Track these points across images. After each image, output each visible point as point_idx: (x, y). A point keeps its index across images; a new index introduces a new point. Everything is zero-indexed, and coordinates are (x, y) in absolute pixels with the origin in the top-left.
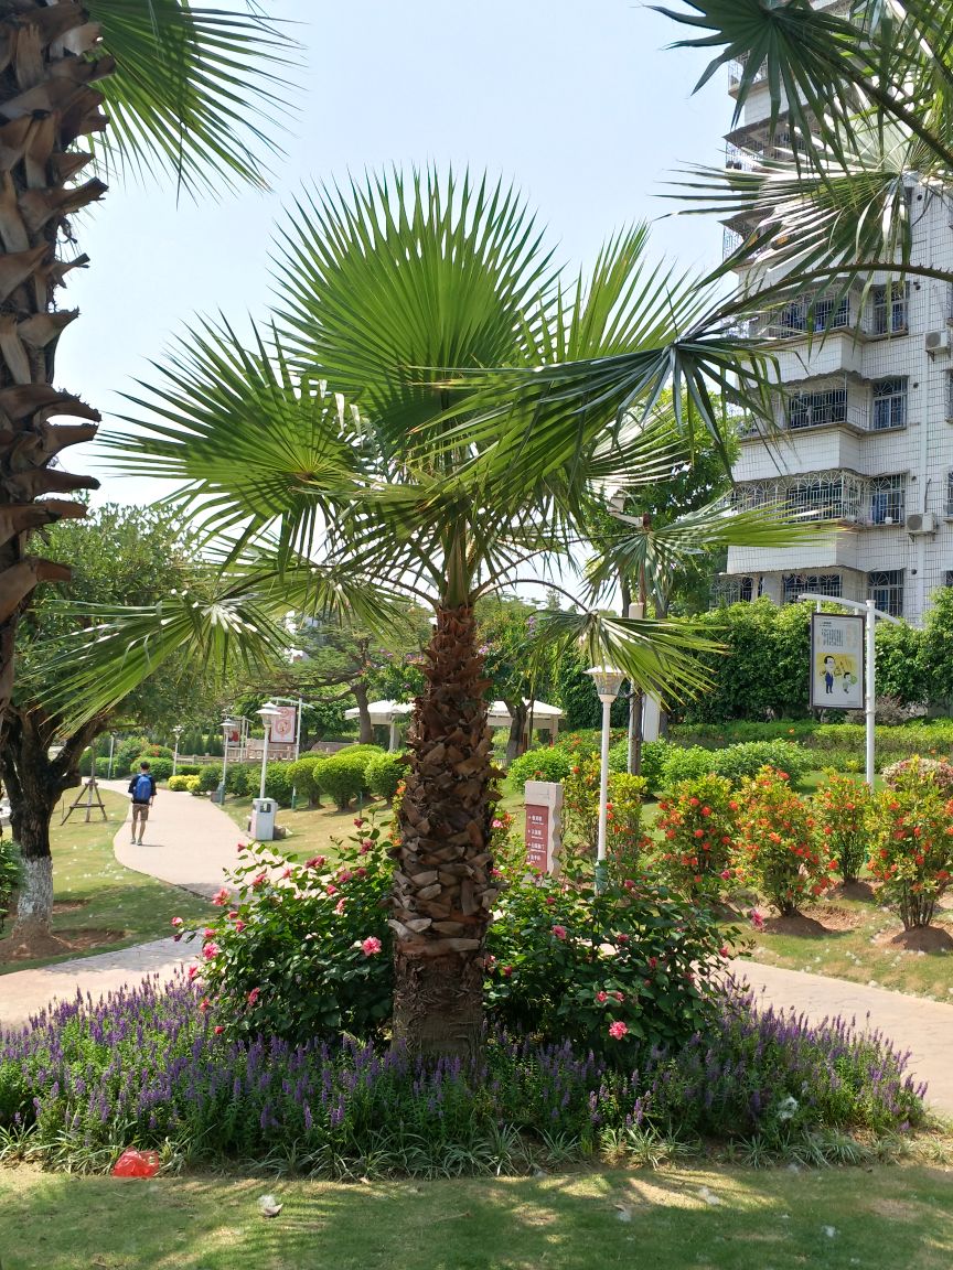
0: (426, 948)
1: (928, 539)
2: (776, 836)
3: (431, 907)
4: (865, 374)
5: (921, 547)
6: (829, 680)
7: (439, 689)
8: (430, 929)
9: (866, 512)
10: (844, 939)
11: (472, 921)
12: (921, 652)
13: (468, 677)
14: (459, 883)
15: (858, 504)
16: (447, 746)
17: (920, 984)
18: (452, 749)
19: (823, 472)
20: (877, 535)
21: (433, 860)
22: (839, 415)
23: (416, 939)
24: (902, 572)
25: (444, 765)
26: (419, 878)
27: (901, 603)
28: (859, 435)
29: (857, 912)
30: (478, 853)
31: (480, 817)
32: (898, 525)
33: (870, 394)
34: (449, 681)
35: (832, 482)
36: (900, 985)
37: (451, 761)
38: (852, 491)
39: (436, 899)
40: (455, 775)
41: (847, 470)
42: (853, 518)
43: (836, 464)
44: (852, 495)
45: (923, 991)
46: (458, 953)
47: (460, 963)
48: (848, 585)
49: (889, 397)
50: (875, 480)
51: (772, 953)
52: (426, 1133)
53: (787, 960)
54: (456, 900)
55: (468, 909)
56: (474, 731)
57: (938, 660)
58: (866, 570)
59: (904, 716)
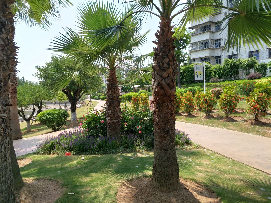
0: (110, 122)
2: (186, 102)
3: (110, 116)
4: (213, 21)
5: (224, 51)
6: (197, 76)
7: (110, 83)
8: (110, 119)
9: (214, 46)
10: (197, 118)
11: (117, 117)
12: (222, 70)
13: (114, 81)
14: (114, 112)
15: (213, 45)
16: (111, 92)
17: (206, 124)
18: (112, 92)
19: (206, 40)
20: (216, 50)
21: (110, 109)
22: (209, 29)
23: (109, 120)
24: (220, 56)
25: (111, 95)
26: (109, 112)
27: (220, 61)
28: (213, 32)
29: (201, 113)
30: (117, 107)
31: (117, 102)
32: (220, 48)
33: (214, 25)
34: (111, 82)
35: (208, 41)
36: (203, 124)
37: (112, 94)
38: (212, 43)
39: (111, 114)
40: (113, 96)
41: (210, 39)
42: (212, 47)
43: (208, 38)
44: (211, 43)
45: (206, 125)
46: (115, 122)
47: (115, 123)
48: (212, 60)
49: (218, 25)
50: (216, 40)
51: (185, 120)
52: (109, 148)
53: (187, 121)
54: (114, 115)
55: (116, 115)
56: (115, 89)
57: (225, 71)
58: (214, 56)
59: (219, 81)
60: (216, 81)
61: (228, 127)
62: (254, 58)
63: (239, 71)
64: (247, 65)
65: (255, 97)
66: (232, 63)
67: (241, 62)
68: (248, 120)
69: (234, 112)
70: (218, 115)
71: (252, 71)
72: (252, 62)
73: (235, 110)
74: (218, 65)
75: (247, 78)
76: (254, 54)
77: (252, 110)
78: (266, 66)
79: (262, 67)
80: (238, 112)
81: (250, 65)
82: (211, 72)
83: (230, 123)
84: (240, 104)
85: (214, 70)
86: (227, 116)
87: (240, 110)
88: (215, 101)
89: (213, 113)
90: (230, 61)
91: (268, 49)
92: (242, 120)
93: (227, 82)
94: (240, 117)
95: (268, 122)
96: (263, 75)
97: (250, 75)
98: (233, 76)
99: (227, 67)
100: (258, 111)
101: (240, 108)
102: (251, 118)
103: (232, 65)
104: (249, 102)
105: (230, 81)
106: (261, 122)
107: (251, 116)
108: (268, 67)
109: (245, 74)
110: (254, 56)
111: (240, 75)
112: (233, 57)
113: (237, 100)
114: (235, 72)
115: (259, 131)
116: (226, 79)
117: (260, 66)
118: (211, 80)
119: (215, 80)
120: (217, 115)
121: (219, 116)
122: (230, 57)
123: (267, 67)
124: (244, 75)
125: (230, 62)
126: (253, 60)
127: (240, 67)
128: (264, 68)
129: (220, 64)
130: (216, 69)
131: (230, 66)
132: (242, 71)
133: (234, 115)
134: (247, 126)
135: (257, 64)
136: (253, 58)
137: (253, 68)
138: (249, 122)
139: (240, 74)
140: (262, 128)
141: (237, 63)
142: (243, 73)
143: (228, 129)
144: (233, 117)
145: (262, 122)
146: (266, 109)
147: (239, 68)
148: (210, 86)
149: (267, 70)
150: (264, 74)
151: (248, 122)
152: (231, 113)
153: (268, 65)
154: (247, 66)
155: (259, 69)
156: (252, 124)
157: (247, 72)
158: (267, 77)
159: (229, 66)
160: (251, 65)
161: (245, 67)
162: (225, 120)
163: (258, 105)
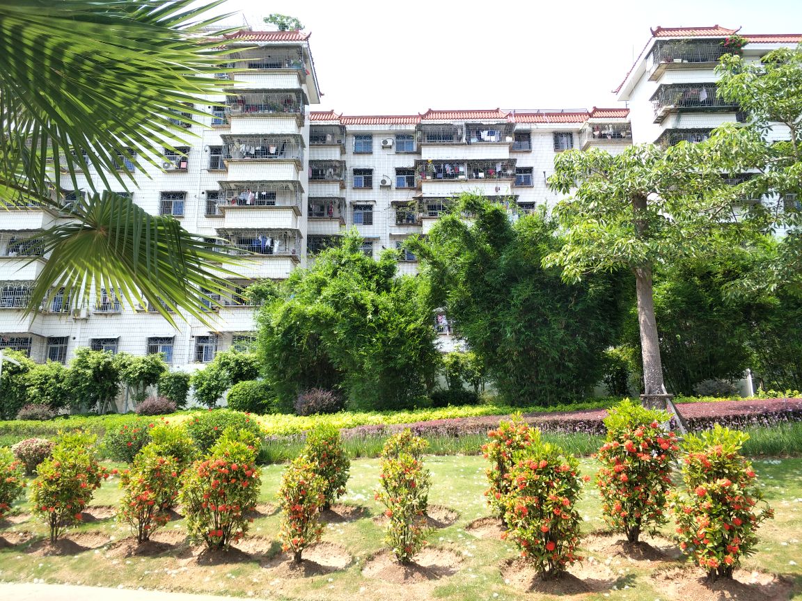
1: (84, 322)
5: (79, 325)
9: (50, 305)
12: (66, 381)
19: (25, 281)
20: (55, 318)
24: (67, 338)
27: (65, 354)
32: (68, 312)
43: (32, 278)
48: (36, 348)
57: (75, 384)
58: (46, 335)
59: (52, 415)
60: (40, 416)
61: (53, 575)
62: (159, 356)
63: (118, 388)
64: (141, 373)
65: (145, 468)
66: (99, 363)
67: (124, 364)
68: (119, 542)
69: (81, 520)
70: (25, 533)
71: (152, 391)
72: (153, 366)
73: (88, 512)
74: (56, 364)
75: (138, 409)
76: (161, 345)
77: (134, 510)
78: (186, 382)
79: (178, 382)
80: (93, 518)
81: (147, 373)
82: (27, 384)
83: (62, 561)
84: (104, 491)
85: (37, 379)
86: (57, 537)
87: (103, 509)
88: (21, 483)
89: (8, 529)
90: (95, 357)
91: (194, 339)
92: (102, 544)
93: (75, 421)
94: (97, 534)
95: (173, 543)
96: (178, 405)
97: (146, 402)
98: (98, 403)
99: (84, 374)
100: (150, 510)
101: (102, 504)
102: (130, 535)
103: (99, 369)
104: (128, 484)
105: (88, 415)
106: (155, 543)
107: (129, 528)
108: (191, 384)
109: (133, 397)
110: (160, 352)
111: (120, 400)
112: (104, 346)
113: (95, 479)
114: (106, 390)
115: (146, 572)
116: (76, 411)
117: (172, 380)
118: (22, 412)
119: (36, 410)
120: (21, 534)
121: (28, 538)
122: (98, 344)
123: (189, 383)
124: (130, 400)
125: (93, 358)
126: (157, 363)
127: (121, 377)
128: (182, 385)
129: (64, 363)
130: (46, 378)
131: (94, 372)
132: (126, 390)
133: (79, 530)
134: (115, 562)
135: (166, 373)
136: (157, 357)
137: (156, 385)
138: (123, 548)
139: (119, 398)
140: (154, 562)
141: (114, 366)
142: (129, 396)
143: (51, 581)
144: (77, 536)
145: (157, 542)
146: (172, 502)
147: (118, 381)
148: (15, 430)
149: (189, 392)
150: (182, 402)
151: (120, 549)
152: (70, 524)
153: (191, 379)
154: (138, 376)
155: (170, 388)
156: (129, 555)
157: (139, 392)
158: (188, 410)
159: (89, 372)
160: (151, 375)
161: (134, 378)
162: (46, 551)
163: (150, 494)
